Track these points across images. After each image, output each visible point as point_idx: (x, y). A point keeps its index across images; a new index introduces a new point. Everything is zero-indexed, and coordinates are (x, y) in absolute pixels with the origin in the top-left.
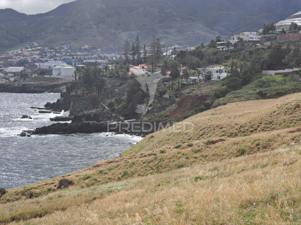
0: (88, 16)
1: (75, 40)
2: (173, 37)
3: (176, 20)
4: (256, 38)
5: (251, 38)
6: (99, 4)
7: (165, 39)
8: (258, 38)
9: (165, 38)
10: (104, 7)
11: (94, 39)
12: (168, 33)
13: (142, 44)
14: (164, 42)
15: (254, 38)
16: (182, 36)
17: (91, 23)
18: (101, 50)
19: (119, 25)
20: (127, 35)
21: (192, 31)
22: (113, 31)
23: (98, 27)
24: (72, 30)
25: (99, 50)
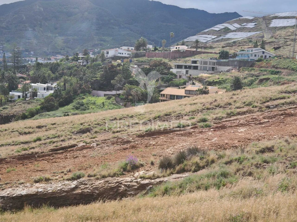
0: (24, 17)
1: (8, 41)
2: (108, 45)
3: (113, 28)
4: (125, 54)
5: (120, 54)
6: (38, 7)
7: (101, 47)
8: (128, 54)
9: (101, 45)
10: (43, 10)
11: (28, 42)
12: (104, 41)
13: (78, 49)
14: (99, 49)
15: (124, 54)
16: (119, 44)
17: (27, 25)
18: (34, 53)
19: (56, 29)
20: (63, 39)
21: (128, 40)
22: (50, 35)
23: (34, 30)
24: (7, 31)
25: (32, 52)
